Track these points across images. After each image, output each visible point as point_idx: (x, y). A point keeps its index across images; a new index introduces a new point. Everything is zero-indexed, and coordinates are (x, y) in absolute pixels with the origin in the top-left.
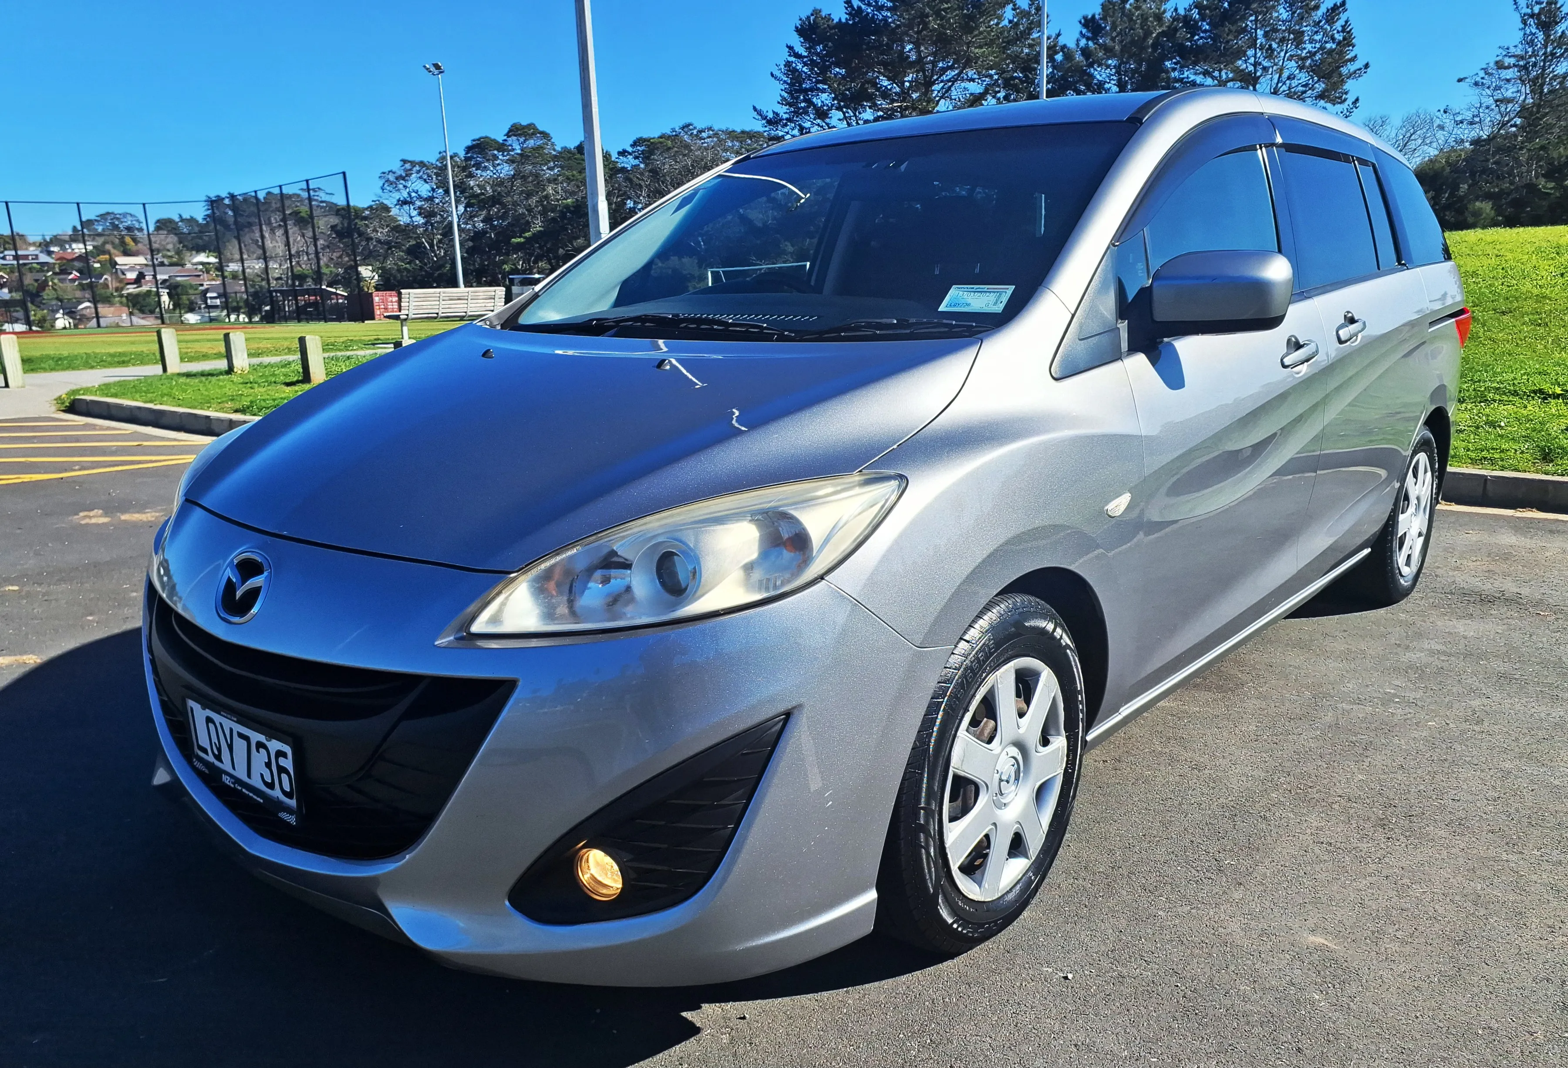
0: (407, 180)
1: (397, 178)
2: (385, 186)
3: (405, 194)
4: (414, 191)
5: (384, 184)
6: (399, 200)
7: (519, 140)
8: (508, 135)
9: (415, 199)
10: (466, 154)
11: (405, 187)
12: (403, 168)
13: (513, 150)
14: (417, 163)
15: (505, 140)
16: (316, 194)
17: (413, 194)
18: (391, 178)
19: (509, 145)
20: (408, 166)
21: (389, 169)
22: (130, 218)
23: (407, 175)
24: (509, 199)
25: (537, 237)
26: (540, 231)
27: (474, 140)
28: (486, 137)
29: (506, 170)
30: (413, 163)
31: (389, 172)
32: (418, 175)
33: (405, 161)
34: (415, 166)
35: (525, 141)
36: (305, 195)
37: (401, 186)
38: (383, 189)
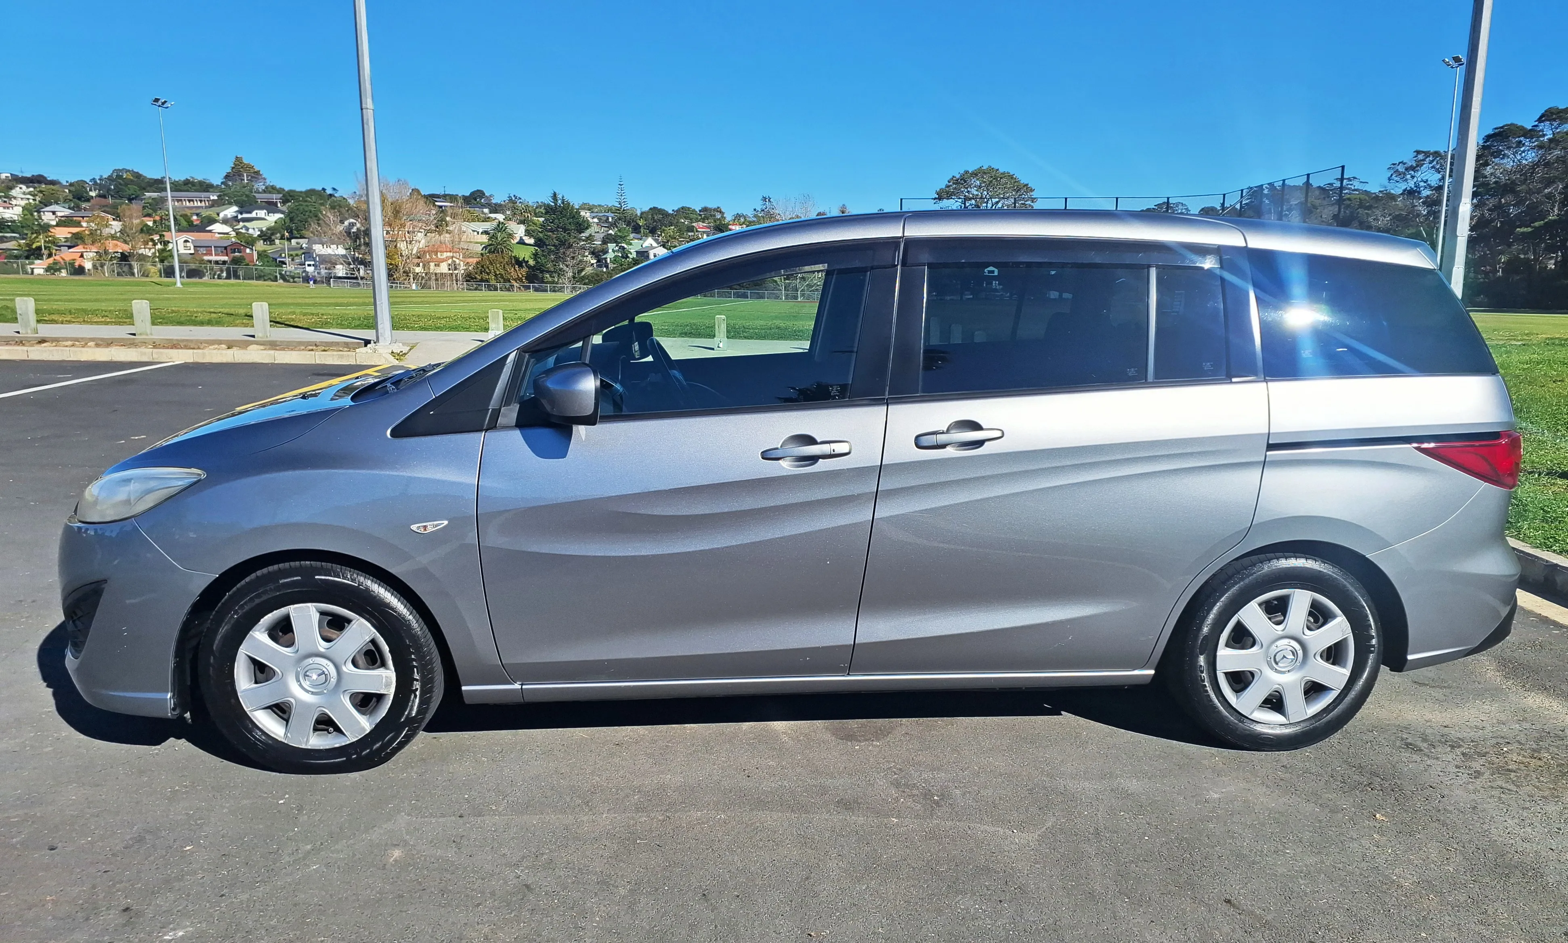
0: (1417, 171)
1: (1406, 169)
2: (1393, 176)
3: (1411, 184)
4: (1422, 181)
5: (1392, 175)
6: (1404, 190)
7: (1552, 125)
8: (1540, 120)
9: (1422, 189)
10: (1485, 142)
11: (1413, 177)
12: (1415, 159)
13: (1544, 135)
14: (1432, 154)
15: (1536, 126)
16: (1351, 183)
17: (1422, 184)
18: (1401, 168)
19: (1539, 131)
20: (1421, 157)
21: (1401, 161)
22: (1180, 207)
23: (1417, 166)
24: (1524, 187)
25: (1550, 225)
26: (1555, 221)
27: (1496, 129)
28: (1512, 124)
29: (1530, 156)
30: (1427, 154)
31: (1400, 163)
32: (1431, 165)
33: (1418, 152)
34: (1429, 156)
35: (1559, 125)
36: (1338, 184)
37: (1408, 177)
38: (1389, 179)
